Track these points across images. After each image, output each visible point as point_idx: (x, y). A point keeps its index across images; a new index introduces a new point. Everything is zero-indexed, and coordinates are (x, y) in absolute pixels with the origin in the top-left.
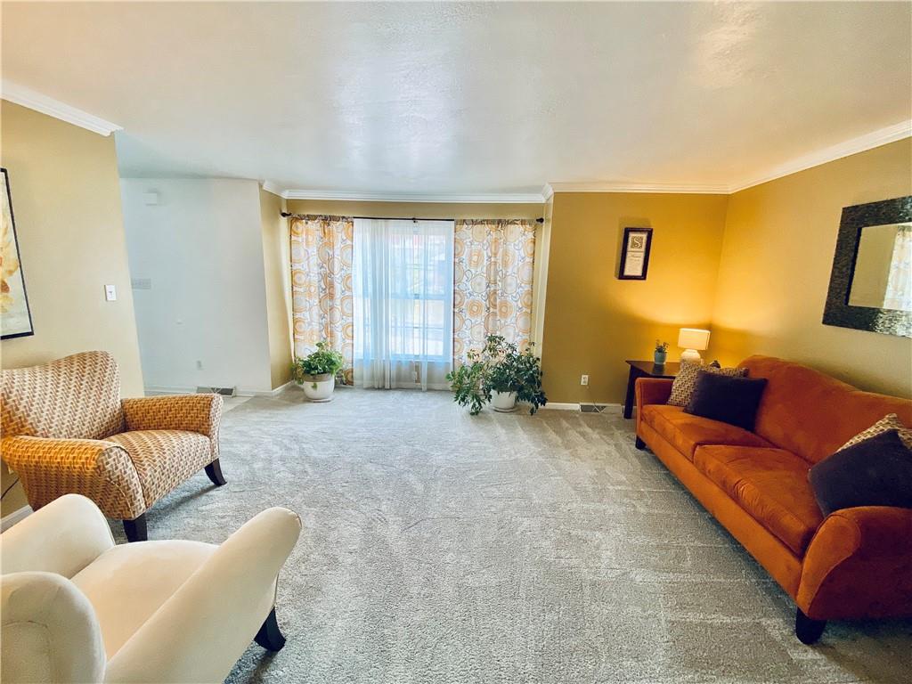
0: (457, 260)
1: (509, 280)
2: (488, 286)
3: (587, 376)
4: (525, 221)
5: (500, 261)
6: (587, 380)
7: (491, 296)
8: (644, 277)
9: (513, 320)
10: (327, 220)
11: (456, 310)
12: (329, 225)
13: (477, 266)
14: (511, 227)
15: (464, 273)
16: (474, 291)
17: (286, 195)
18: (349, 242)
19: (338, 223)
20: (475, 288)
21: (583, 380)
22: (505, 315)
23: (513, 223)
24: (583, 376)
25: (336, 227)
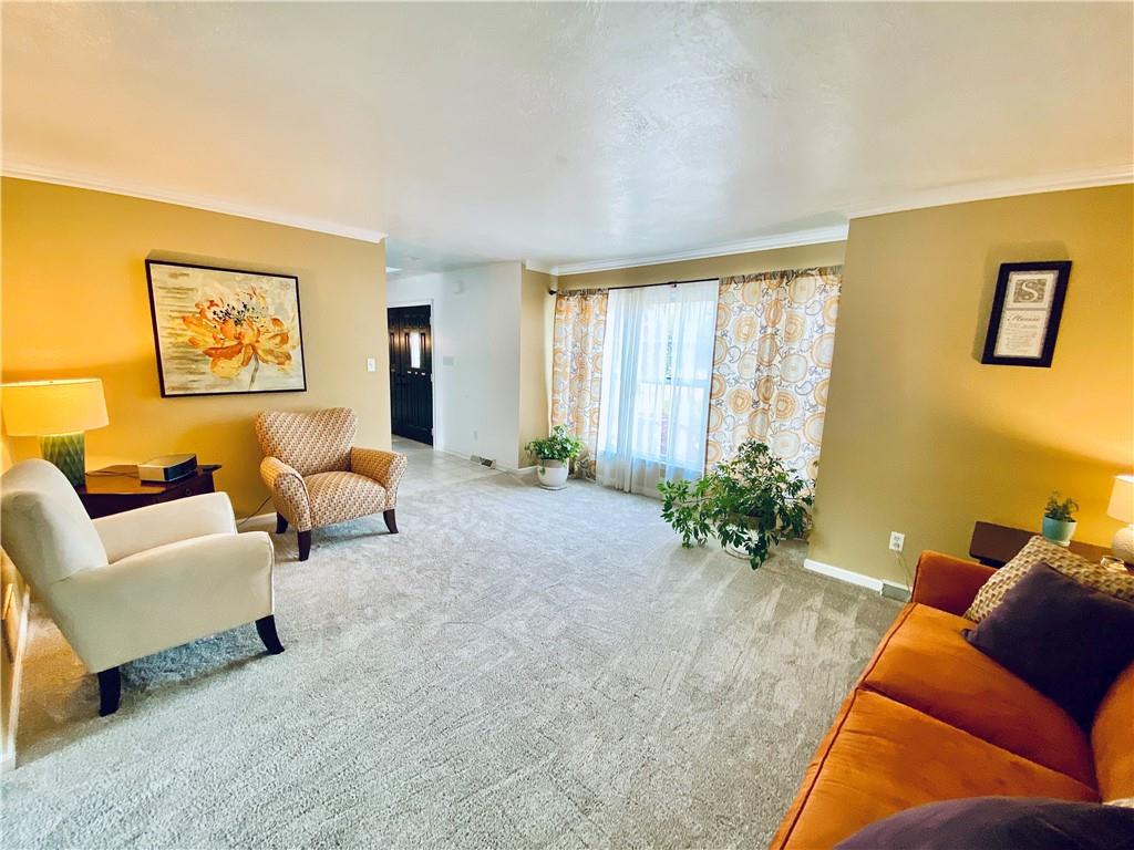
0: (719, 333)
1: (793, 361)
2: (758, 370)
3: (902, 536)
4: (826, 268)
5: (782, 333)
6: (901, 543)
7: (764, 385)
8: (1045, 359)
9: (796, 425)
10: (585, 294)
11: (713, 402)
12: (586, 299)
13: (746, 340)
14: (803, 281)
15: (728, 351)
16: (740, 377)
17: (556, 272)
18: (602, 317)
19: (595, 297)
20: (742, 372)
21: (892, 541)
22: (781, 414)
23: (805, 273)
24: (894, 534)
25: (593, 300)
